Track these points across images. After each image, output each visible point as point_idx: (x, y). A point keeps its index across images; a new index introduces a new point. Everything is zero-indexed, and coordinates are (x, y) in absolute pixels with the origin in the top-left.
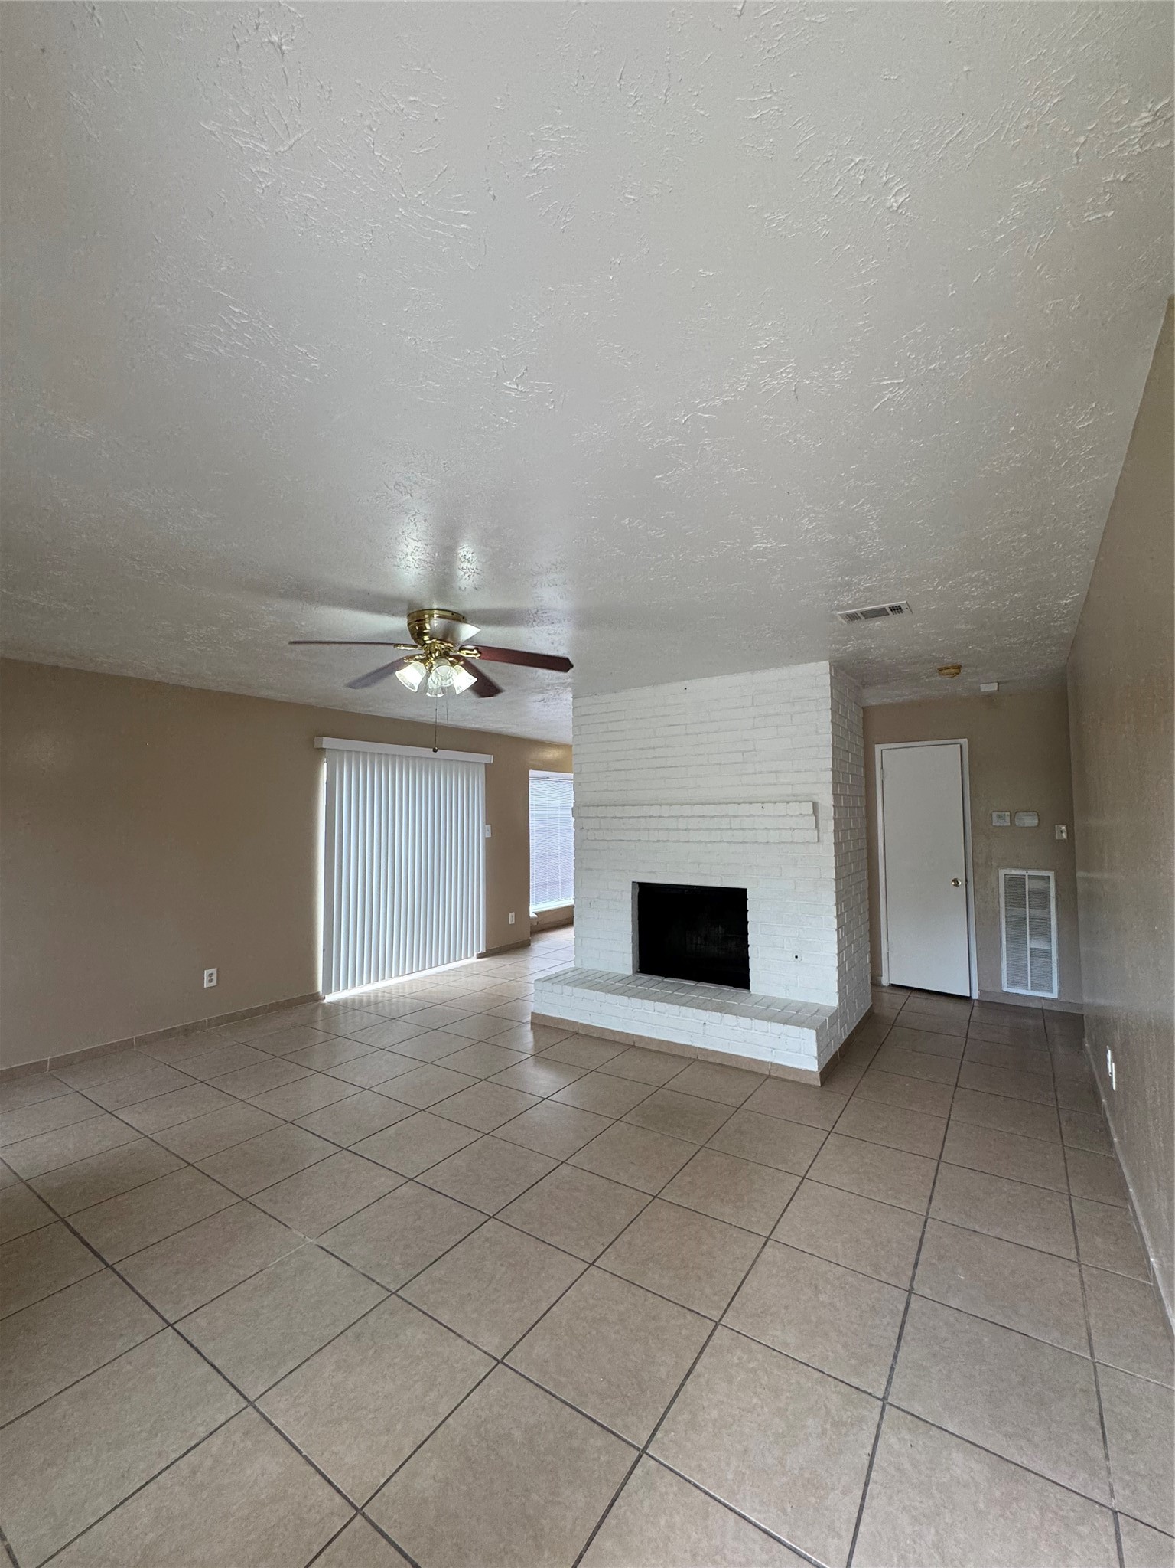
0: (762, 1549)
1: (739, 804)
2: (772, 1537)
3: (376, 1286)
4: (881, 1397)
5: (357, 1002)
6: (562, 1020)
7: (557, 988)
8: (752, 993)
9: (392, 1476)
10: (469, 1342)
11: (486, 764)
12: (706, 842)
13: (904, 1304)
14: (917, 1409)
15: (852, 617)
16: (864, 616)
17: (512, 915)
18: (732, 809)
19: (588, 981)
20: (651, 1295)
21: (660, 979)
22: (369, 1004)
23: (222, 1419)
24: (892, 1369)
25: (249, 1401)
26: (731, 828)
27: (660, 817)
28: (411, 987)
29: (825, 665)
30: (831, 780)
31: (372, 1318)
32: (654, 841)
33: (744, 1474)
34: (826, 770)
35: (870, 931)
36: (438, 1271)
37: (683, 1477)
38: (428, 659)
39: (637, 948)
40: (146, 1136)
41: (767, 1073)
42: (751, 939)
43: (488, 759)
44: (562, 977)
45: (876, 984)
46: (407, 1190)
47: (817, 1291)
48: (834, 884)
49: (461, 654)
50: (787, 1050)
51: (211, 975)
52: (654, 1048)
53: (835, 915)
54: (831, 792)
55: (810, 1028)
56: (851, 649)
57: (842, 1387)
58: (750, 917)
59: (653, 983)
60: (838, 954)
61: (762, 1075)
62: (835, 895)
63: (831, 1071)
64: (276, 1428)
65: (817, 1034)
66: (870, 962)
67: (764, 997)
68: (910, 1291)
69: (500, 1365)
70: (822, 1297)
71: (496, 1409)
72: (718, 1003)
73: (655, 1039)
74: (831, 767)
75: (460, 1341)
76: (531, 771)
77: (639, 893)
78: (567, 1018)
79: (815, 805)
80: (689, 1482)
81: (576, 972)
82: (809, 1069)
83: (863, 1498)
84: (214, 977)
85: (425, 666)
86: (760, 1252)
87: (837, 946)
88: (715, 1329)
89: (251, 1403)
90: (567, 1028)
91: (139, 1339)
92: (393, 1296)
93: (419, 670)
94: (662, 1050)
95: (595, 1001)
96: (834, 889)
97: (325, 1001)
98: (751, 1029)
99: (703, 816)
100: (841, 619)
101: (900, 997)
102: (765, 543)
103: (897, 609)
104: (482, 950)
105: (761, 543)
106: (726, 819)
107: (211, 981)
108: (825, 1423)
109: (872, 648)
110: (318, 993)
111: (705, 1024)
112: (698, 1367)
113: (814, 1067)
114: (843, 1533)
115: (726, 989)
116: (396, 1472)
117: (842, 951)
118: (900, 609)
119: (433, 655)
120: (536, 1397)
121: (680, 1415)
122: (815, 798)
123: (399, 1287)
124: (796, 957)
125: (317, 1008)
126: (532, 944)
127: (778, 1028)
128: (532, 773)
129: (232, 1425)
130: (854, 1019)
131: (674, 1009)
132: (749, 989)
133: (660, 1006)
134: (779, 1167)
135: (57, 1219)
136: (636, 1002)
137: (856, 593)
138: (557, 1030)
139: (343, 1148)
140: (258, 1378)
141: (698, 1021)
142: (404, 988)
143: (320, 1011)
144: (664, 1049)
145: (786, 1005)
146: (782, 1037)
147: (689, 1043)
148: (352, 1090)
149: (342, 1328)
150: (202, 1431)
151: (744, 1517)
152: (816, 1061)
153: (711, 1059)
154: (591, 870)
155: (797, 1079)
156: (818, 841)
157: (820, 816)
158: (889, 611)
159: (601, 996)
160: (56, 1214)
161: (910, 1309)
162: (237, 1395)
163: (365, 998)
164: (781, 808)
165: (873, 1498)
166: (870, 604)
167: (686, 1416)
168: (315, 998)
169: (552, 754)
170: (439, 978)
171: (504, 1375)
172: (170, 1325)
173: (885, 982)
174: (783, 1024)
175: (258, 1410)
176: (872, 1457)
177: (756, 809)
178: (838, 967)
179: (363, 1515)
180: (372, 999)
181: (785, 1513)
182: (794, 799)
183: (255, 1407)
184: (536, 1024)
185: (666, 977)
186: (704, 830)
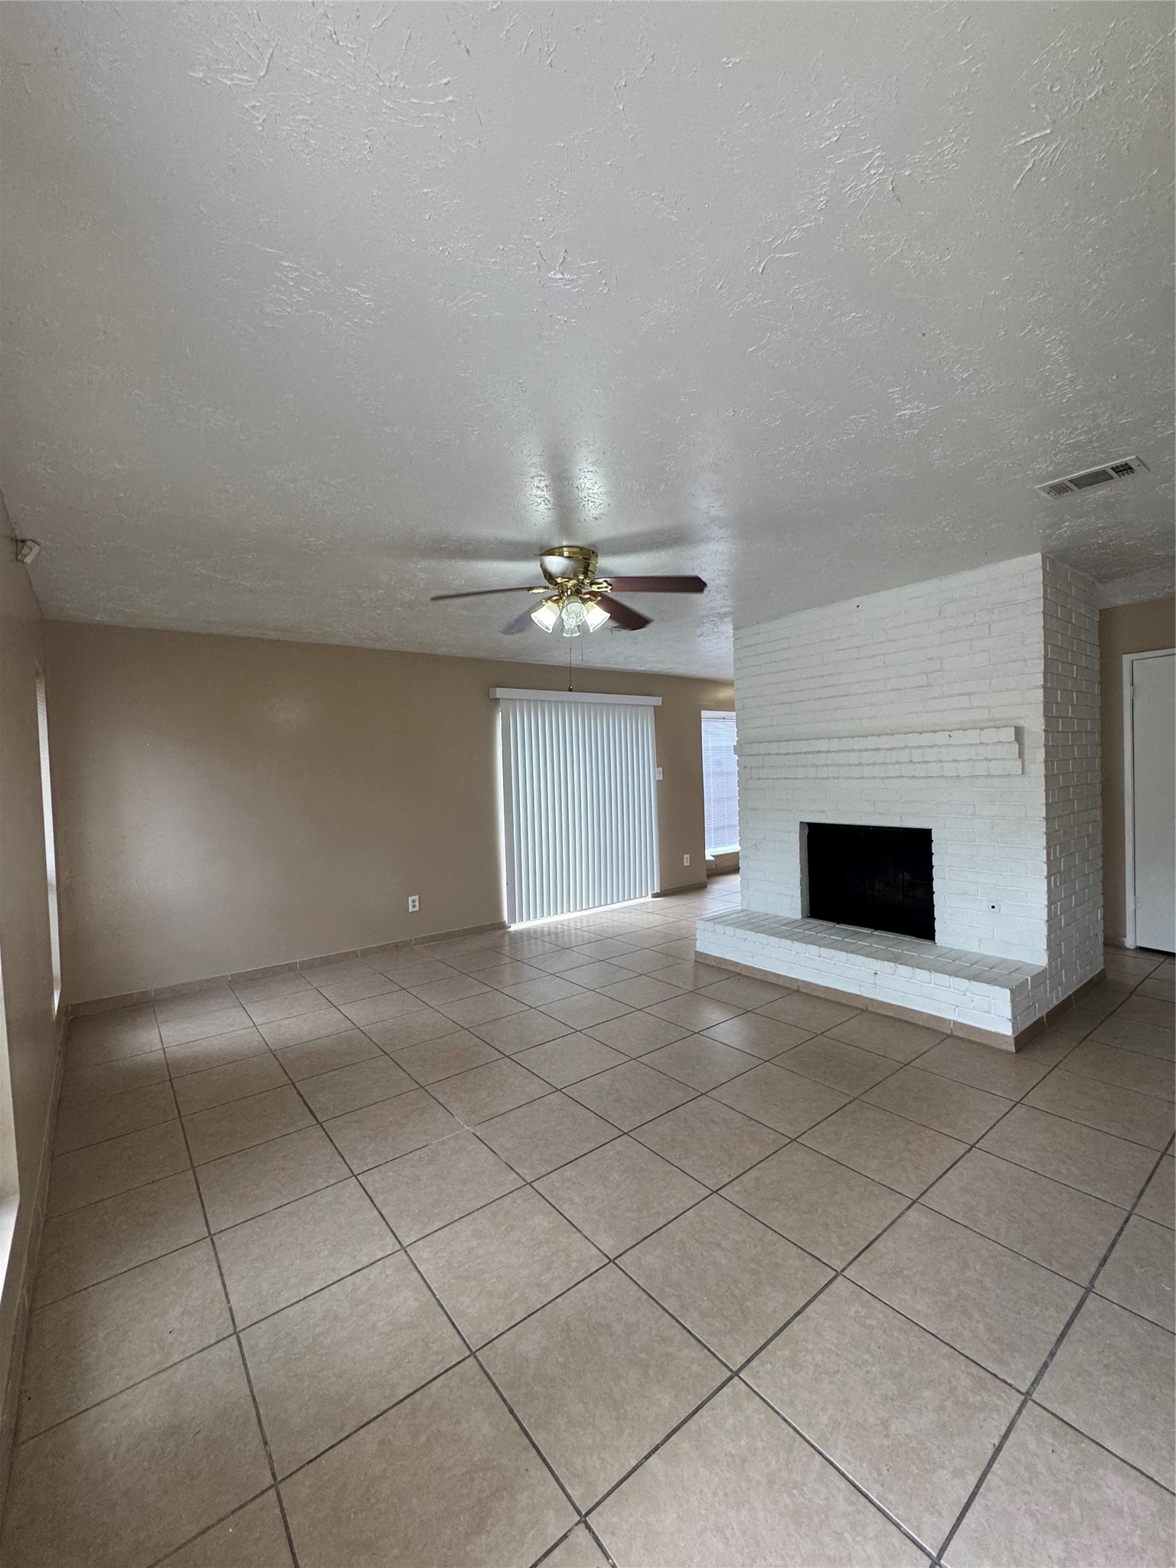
0: (846, 1499)
1: (921, 733)
2: (859, 1491)
3: (515, 1175)
4: (1024, 1391)
5: (539, 931)
6: (725, 960)
7: (719, 928)
8: (938, 944)
9: (503, 1333)
10: (586, 1237)
11: (655, 707)
12: (883, 778)
13: (1077, 1302)
14: (1070, 1416)
15: (1059, 490)
16: (1076, 485)
17: (686, 857)
18: (913, 740)
19: (752, 923)
20: (770, 1232)
21: (831, 924)
22: (549, 934)
23: (380, 1255)
24: (1045, 1366)
25: (402, 1246)
26: (911, 761)
27: (828, 752)
28: (588, 922)
29: (1037, 558)
30: (1042, 699)
31: (507, 1200)
32: (823, 779)
33: (839, 1423)
34: (1035, 687)
35: (1104, 882)
36: (569, 1172)
37: (772, 1408)
38: (561, 598)
39: (807, 892)
40: (358, 1028)
41: (949, 1032)
42: (936, 885)
43: (657, 701)
44: (725, 919)
45: (1112, 942)
46: (555, 1099)
47: (965, 1265)
48: (1044, 824)
49: (593, 589)
50: (974, 1009)
51: (414, 901)
52: (819, 994)
53: (1045, 860)
54: (1042, 714)
55: (1002, 986)
56: (1069, 533)
57: (974, 1369)
58: (936, 861)
59: (820, 929)
60: (1049, 906)
61: (943, 1033)
62: (1045, 836)
63: (1029, 1038)
64: (419, 1272)
65: (1011, 993)
66: (1103, 918)
67: (952, 949)
68: (1089, 1290)
69: (611, 1264)
70: (969, 1274)
71: (602, 1301)
72: (893, 953)
73: (821, 986)
74: (1042, 683)
75: (579, 1235)
76: (703, 712)
77: (808, 834)
78: (730, 959)
79: (1019, 732)
80: (779, 1414)
81: (742, 914)
82: (1001, 1032)
83: (978, 1487)
84: (417, 903)
85: (559, 606)
86: (903, 1213)
87: (1046, 897)
88: (835, 1278)
89: (404, 1249)
90: (730, 968)
91: (332, 1181)
92: (528, 1186)
93: (553, 611)
94: (827, 997)
95: (757, 943)
96: (1045, 830)
97: (511, 929)
98: (930, 983)
99: (878, 749)
100: (1043, 494)
101: (1148, 964)
102: (910, 409)
103: (1124, 469)
104: (657, 890)
105: (906, 409)
106: (907, 751)
107: (414, 906)
108: (947, 1399)
109: (1099, 528)
110: (505, 922)
111: (876, 973)
112: (809, 1309)
113: (1007, 1030)
114: (945, 1513)
115: (907, 938)
116: (508, 1330)
117: (1056, 903)
118: (1130, 468)
119: (566, 594)
120: (639, 1299)
121: (780, 1350)
122: (1021, 723)
123: (533, 1179)
124: (993, 907)
125: (503, 935)
126: (708, 886)
127: (963, 984)
128: (704, 714)
129: (387, 1261)
130: (1072, 983)
131: (841, 956)
132: (934, 940)
133: (825, 952)
134: (943, 1130)
135: (290, 1082)
136: (799, 947)
137: (1055, 455)
138: (719, 969)
139: (506, 1056)
140: (411, 1229)
141: (869, 970)
142: (582, 921)
143: (507, 937)
144: (830, 997)
145: (981, 959)
146: (968, 994)
147: (859, 993)
148: (522, 1007)
149: (482, 1204)
150: (365, 1261)
151: (831, 1463)
152: (1011, 1024)
153: (882, 1012)
154: (756, 809)
155: (985, 1041)
156: (1023, 773)
157: (1026, 742)
158: (1113, 473)
159: (763, 938)
160: (290, 1079)
161: (1083, 1309)
162: (394, 1240)
163: (546, 929)
164: (973, 736)
165: (989, 1489)
166: (1080, 469)
167: (787, 1353)
168: (502, 926)
169: (724, 694)
170: (615, 914)
171: (612, 1273)
172: (354, 1175)
173: (1129, 942)
174: (969, 980)
175: (408, 1255)
176: (998, 1449)
177: (942, 738)
178: (1048, 921)
179: (476, 1357)
180: (552, 929)
181: (880, 1474)
182: (992, 724)
183: (406, 1252)
184: (698, 962)
185: (839, 923)
186: (880, 764)
